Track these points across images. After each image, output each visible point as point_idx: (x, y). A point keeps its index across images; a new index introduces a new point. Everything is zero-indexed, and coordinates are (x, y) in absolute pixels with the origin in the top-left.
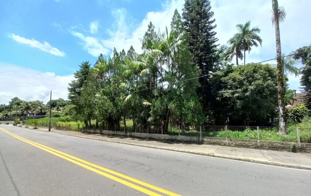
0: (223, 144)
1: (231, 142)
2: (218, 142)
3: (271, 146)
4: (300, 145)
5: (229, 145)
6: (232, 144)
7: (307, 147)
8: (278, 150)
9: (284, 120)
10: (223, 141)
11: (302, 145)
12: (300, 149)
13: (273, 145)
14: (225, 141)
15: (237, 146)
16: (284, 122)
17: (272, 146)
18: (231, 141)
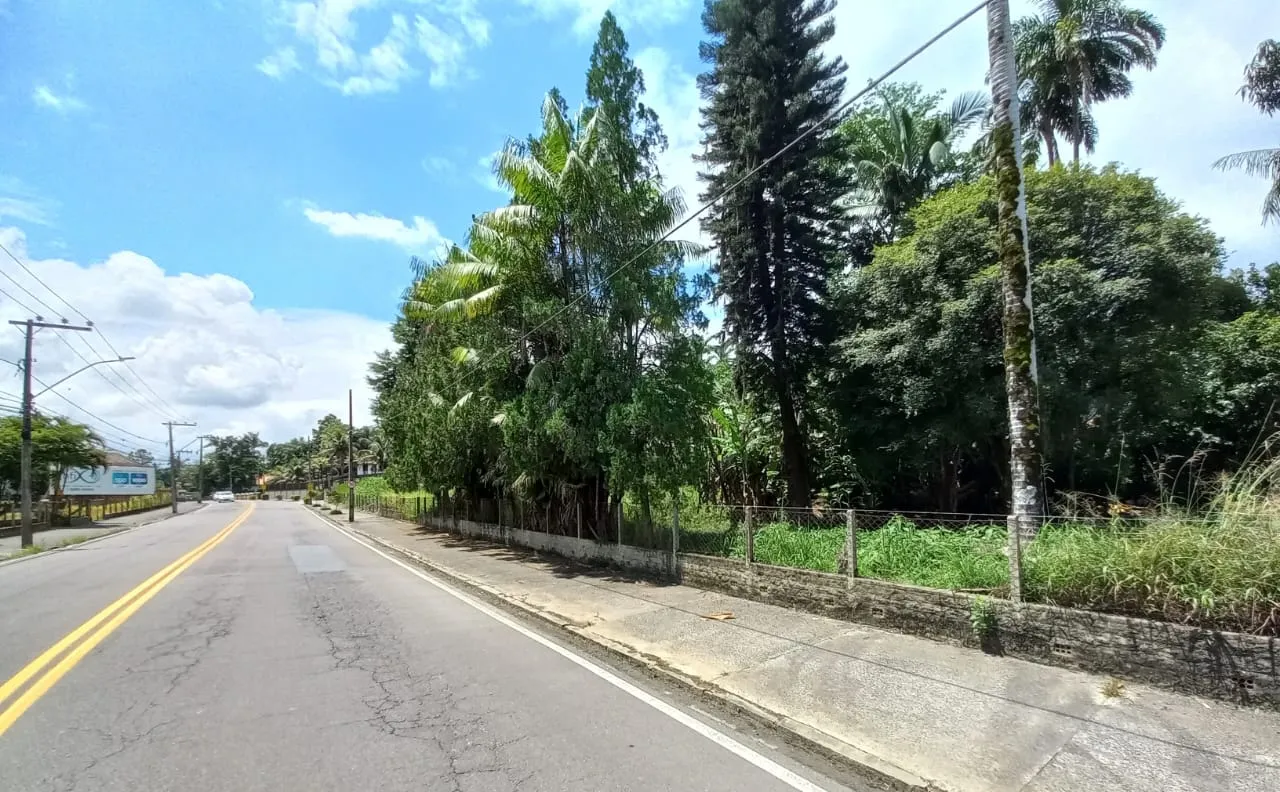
0: (735, 588)
1: (759, 578)
2: (723, 578)
3: (895, 609)
4: (1019, 616)
5: (754, 596)
6: (764, 588)
7: (1056, 628)
8: (923, 635)
9: (1028, 476)
10: (736, 576)
11: (1028, 617)
12: (1018, 635)
13: (903, 607)
14: (743, 575)
15: (778, 598)
16: (1026, 483)
17: (899, 612)
18: (760, 574)
